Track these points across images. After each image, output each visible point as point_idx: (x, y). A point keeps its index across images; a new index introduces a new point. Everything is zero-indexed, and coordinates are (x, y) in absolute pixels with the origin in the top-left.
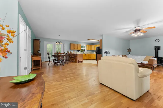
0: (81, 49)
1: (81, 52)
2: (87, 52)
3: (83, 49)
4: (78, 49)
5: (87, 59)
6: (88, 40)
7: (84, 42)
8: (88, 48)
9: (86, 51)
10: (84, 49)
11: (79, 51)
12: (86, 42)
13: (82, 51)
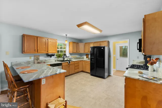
0: (58, 52)
1: (56, 59)
2: (70, 57)
3: (61, 51)
4: (50, 52)
5: (73, 73)
6: (79, 26)
7: (64, 35)
8: (73, 48)
9: (68, 54)
10: (65, 51)
11: (51, 56)
12: (68, 35)
13: (59, 56)
